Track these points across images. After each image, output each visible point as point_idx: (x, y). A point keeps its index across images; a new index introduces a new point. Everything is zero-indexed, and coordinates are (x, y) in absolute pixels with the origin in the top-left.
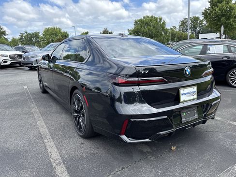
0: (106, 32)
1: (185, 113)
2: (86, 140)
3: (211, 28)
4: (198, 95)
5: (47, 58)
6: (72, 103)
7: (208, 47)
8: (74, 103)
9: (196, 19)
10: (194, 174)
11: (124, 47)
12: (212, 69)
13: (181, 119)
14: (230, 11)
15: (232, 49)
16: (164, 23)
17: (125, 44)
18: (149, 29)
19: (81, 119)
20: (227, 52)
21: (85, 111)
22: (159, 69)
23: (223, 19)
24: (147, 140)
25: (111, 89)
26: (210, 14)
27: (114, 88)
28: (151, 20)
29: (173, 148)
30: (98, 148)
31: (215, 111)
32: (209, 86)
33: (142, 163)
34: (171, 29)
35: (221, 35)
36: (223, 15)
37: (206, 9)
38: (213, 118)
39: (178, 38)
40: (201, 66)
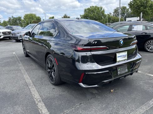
0: (65, 17)
1: (120, 68)
2: (56, 86)
3: (134, 14)
4: (128, 57)
5: (28, 34)
6: (47, 63)
7: (133, 26)
8: (48, 63)
9: (124, 8)
10: (125, 106)
11: (79, 26)
12: (136, 41)
13: (117, 72)
14: (146, 3)
15: (148, 27)
16: (104, 11)
17: (80, 25)
18: (93, 15)
19: (53, 73)
20: (145, 29)
21: (55, 68)
22: (103, 41)
23: (142, 8)
24: (96, 86)
25: (73, 54)
26: (133, 5)
27: (74, 53)
28: (95, 9)
29: (112, 91)
30: (64, 91)
31: (138, 67)
32: (135, 51)
33: (92, 100)
34: (108, 14)
35: (140, 19)
36: (142, 6)
37: (131, 1)
38: (137, 72)
39: (113, 21)
40: (129, 39)
